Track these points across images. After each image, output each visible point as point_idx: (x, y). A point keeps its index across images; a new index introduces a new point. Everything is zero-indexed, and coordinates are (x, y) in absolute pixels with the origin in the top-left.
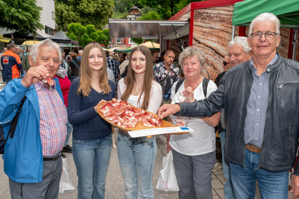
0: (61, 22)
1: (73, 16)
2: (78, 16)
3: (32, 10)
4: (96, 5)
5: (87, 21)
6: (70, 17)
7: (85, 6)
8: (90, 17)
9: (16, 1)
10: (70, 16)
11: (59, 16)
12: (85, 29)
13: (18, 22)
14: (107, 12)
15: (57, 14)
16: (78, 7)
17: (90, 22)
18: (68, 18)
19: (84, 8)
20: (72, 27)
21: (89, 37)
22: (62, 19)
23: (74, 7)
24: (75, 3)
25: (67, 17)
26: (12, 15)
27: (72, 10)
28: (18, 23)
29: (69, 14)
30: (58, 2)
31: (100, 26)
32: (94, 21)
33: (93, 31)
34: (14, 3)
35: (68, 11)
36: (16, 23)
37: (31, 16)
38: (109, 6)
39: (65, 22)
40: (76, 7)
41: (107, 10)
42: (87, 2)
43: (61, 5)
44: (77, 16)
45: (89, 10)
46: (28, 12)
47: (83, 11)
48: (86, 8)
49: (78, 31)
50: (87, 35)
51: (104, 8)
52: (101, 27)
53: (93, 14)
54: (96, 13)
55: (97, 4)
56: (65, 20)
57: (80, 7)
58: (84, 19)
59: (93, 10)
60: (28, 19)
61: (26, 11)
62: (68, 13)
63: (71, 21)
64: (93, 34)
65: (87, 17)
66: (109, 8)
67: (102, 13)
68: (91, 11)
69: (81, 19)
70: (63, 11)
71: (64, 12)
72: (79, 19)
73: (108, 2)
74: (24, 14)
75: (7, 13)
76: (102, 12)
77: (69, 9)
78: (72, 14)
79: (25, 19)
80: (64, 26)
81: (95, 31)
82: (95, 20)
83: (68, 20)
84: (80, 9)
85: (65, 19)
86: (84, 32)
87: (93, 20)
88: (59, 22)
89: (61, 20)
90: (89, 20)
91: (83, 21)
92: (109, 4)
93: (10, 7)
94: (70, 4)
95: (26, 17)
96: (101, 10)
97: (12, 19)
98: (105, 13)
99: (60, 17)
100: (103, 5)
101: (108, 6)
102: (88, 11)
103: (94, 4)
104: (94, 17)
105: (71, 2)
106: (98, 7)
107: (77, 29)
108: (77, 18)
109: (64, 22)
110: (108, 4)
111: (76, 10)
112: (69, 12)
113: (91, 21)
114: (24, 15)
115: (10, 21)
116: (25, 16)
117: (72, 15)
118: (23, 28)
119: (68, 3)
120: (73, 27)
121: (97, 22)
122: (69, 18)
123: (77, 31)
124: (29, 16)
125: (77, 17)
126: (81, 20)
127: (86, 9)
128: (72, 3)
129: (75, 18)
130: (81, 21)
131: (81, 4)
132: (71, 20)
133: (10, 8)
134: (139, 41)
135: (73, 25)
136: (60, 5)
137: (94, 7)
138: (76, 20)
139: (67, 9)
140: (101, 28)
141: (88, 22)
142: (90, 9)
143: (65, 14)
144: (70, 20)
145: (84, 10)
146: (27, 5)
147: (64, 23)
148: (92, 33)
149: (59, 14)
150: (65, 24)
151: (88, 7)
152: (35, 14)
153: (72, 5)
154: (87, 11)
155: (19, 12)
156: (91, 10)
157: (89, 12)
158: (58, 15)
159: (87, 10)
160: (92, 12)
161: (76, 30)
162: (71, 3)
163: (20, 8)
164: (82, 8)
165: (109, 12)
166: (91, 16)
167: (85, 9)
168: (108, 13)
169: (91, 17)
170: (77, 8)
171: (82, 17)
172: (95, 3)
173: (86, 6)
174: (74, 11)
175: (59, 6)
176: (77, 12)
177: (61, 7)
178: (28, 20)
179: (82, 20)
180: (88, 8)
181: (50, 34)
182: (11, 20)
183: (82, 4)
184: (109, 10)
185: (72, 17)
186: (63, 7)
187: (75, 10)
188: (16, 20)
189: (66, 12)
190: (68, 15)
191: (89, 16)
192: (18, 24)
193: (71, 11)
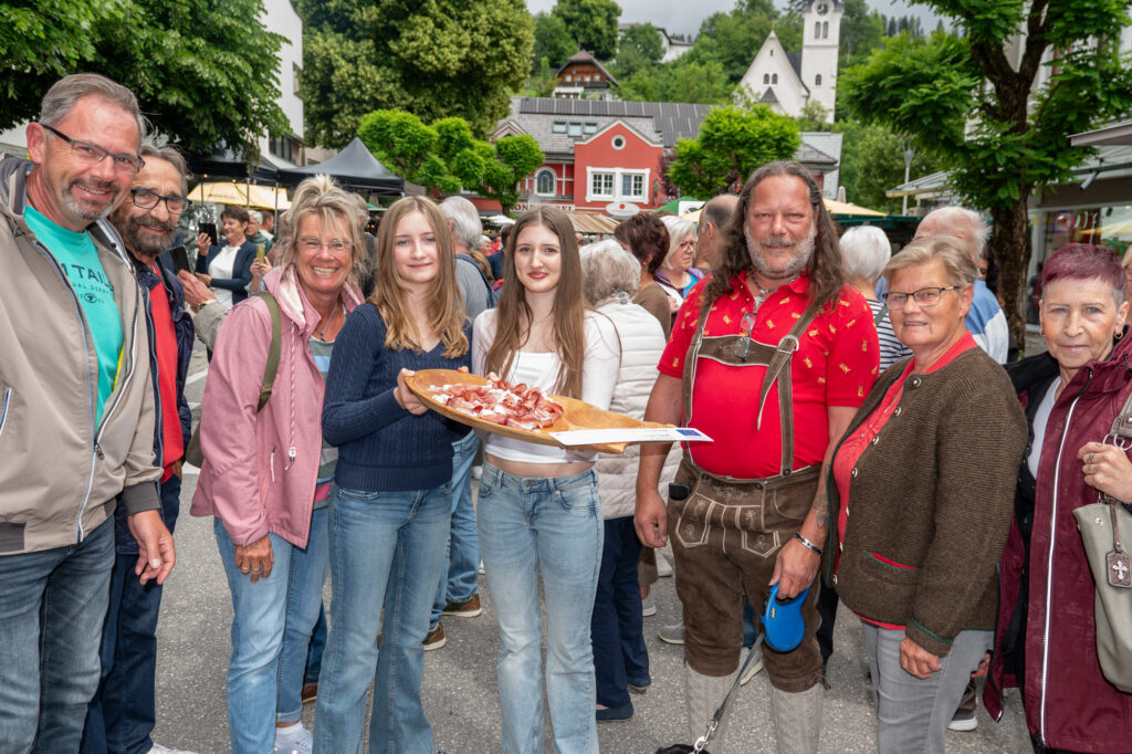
0: (323, 107)
1: (374, 84)
2: (394, 81)
3: (251, 42)
4: (466, 38)
5: (430, 104)
6: (360, 87)
7: (426, 43)
8: (440, 88)
9: (181, 3)
10: (363, 82)
11: (315, 83)
12: (431, 136)
13: (190, 95)
14: (508, 69)
15: (305, 77)
16: (393, 46)
17: (443, 111)
18: (354, 91)
19: (418, 52)
20: (379, 126)
21: (446, 169)
22: (329, 95)
23: (377, 46)
24: (383, 29)
25: (349, 89)
26: (166, 63)
27: (368, 58)
28: (193, 100)
29: (356, 75)
30: (311, 25)
31: (479, 126)
32: (457, 106)
33: (463, 144)
34: (176, 12)
35: (353, 61)
36: (182, 101)
37: (249, 71)
38: (518, 43)
39: (342, 108)
40: (387, 46)
41: (510, 58)
42: (432, 25)
43: (326, 40)
44: (388, 82)
45: (440, 56)
46: (231, 51)
47: (415, 62)
48: (429, 50)
49: (402, 144)
50: (442, 163)
51: (500, 49)
52: (483, 129)
53: (455, 77)
54: (464, 70)
55: (471, 35)
56: (338, 101)
57: (402, 46)
58: (415, 98)
59: (456, 57)
60: (234, 81)
61: (223, 50)
62: (354, 71)
63: (367, 103)
64: (466, 157)
65: (431, 87)
66: (517, 50)
67: (490, 72)
68: (448, 61)
69: (406, 94)
70: (334, 64)
71: (339, 68)
72: (397, 95)
73: (513, 25)
74: (215, 62)
75: (147, 53)
76: (488, 67)
77: (356, 54)
78: (369, 75)
79: (224, 82)
80: (335, 124)
81: (471, 146)
82: (461, 99)
83: (353, 99)
84: (402, 54)
85: (341, 94)
86: (427, 147)
87: (453, 100)
88: (313, 106)
89: (323, 100)
90: (437, 101)
91: (413, 103)
92: (519, 33)
93: (157, 27)
94: (361, 33)
95: (227, 73)
96: (488, 59)
97: (166, 84)
98: (500, 71)
99: (318, 85)
100: (494, 39)
101: (513, 40)
102: (436, 63)
103: (460, 35)
104: (457, 90)
105: (367, 27)
106: (475, 46)
107: (401, 137)
108: (390, 93)
109: (335, 106)
110: (514, 33)
111: (386, 59)
112: (357, 68)
113: (443, 106)
114: (219, 65)
115: (157, 91)
116: (222, 69)
117: (368, 80)
118: (209, 125)
119: (354, 31)
120: (381, 130)
121: (465, 110)
122: (356, 93)
123: (399, 144)
124: (238, 69)
125: (391, 87)
126: (403, 98)
127: (427, 54)
128: (370, 30)
129: (382, 94)
130: (404, 102)
131: (406, 34)
132: (367, 98)
133: (159, 32)
134: (704, 184)
135: (381, 121)
136: (319, 38)
137: (460, 45)
138: (385, 98)
139: (351, 54)
140: (482, 132)
141: (433, 107)
142: (443, 54)
143: (341, 76)
144: (360, 101)
145: (417, 57)
146: (228, 21)
147: (337, 112)
148: (458, 154)
149: (317, 74)
150: (340, 118)
151: (435, 44)
152: (260, 61)
153: (368, 37)
154: (431, 64)
155: (193, 50)
156: (450, 56)
157: (439, 66)
158: (312, 77)
159: (431, 58)
160: (450, 65)
161: (397, 139)
162: (365, 30)
163: (198, 34)
164: (409, 52)
165: (519, 67)
166: (446, 85)
167: (422, 54)
168: (513, 70)
169: (443, 88)
170: (390, 53)
171: (407, 89)
172: (461, 30)
173: (427, 41)
174: (378, 65)
175: (317, 42)
176: (390, 66)
177: (327, 46)
178: (233, 88)
179: (411, 99)
180: (435, 48)
181: (283, 156)
182: (160, 86)
183: (413, 33)
184: (516, 60)
185: (368, 86)
186: (332, 47)
187: (382, 57)
188: (183, 88)
189: (345, 69)
190: (353, 78)
191: (436, 85)
192: (190, 105)
193: (363, 64)
